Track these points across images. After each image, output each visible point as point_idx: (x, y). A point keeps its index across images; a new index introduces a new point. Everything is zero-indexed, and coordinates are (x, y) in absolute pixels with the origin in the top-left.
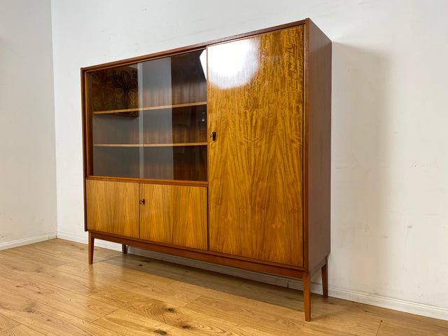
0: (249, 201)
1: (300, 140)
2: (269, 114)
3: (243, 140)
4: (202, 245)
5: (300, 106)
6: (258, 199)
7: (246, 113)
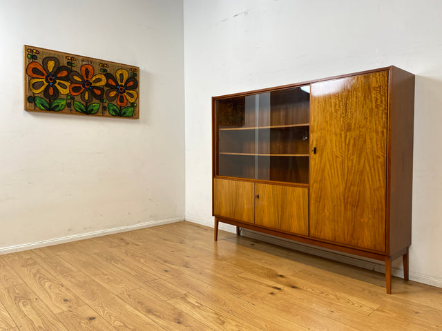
0: (342, 201)
1: (384, 156)
2: (359, 136)
3: (339, 154)
4: (304, 231)
5: (385, 131)
6: (350, 199)
7: (341, 134)
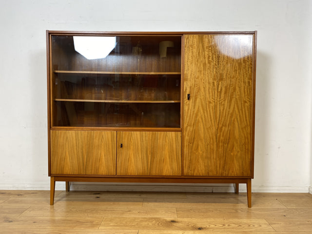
0: (215, 140)
1: (250, 102)
2: (230, 85)
3: (211, 100)
4: (177, 173)
5: (250, 81)
6: (221, 137)
7: (214, 83)
